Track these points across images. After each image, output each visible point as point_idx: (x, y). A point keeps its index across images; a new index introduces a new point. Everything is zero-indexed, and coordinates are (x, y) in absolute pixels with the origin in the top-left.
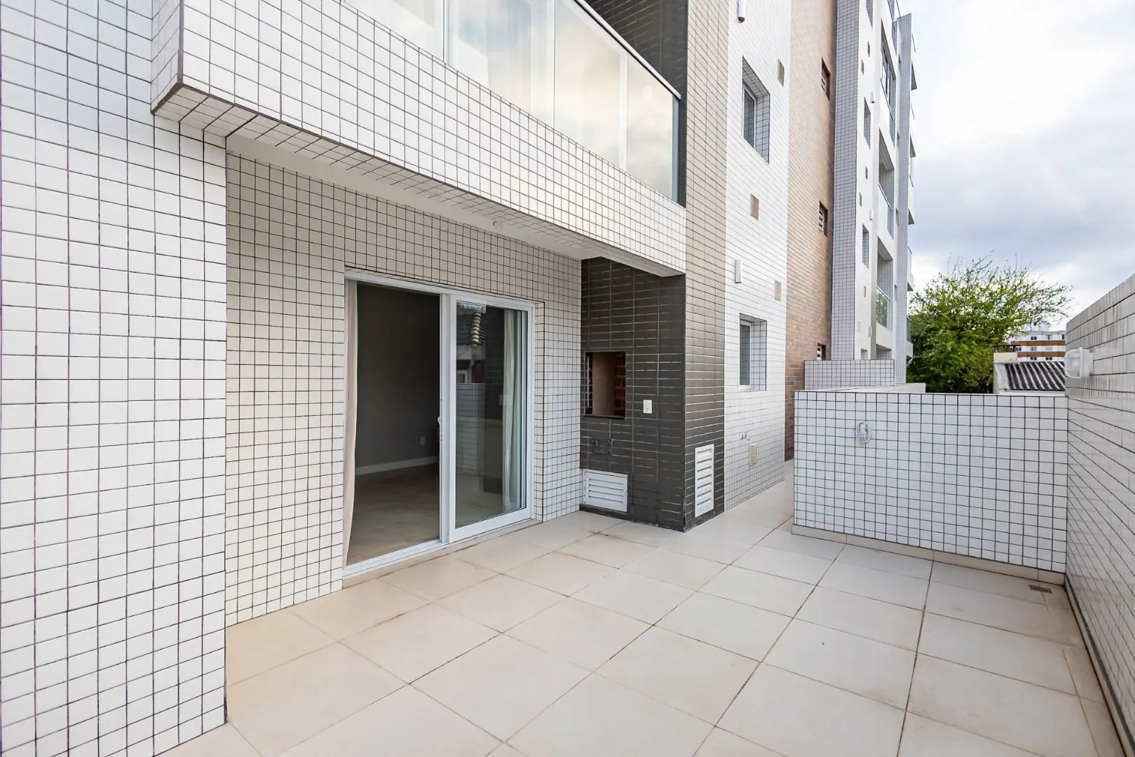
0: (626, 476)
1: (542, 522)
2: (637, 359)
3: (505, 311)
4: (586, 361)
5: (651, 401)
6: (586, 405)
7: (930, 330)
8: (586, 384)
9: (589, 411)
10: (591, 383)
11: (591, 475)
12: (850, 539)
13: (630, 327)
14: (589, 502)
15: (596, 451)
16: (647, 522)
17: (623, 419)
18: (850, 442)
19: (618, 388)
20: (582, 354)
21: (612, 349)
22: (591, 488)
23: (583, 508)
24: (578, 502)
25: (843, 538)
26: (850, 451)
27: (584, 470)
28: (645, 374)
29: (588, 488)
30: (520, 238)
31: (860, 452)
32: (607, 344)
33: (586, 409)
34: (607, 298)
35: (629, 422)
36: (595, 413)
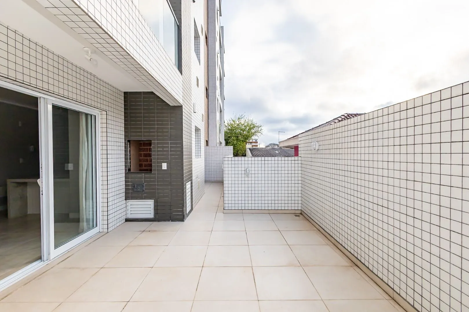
0: (153, 200)
1: (108, 232)
2: (158, 143)
3: (80, 114)
4: (128, 145)
5: (166, 163)
6: (128, 167)
7: (229, 137)
8: (128, 156)
9: (129, 170)
10: (130, 156)
11: (131, 202)
12: (244, 211)
13: (154, 128)
14: (130, 216)
15: (135, 190)
16: (165, 220)
17: (151, 173)
18: (243, 175)
19: (141, 158)
20: (125, 140)
21: (144, 139)
22: (132, 209)
23: (127, 220)
24: (124, 217)
25: (241, 211)
26: (243, 179)
27: (127, 201)
28: (163, 151)
29: (130, 210)
30: (94, 73)
31: (246, 179)
32: (141, 136)
33: (128, 169)
34: (141, 113)
35: (155, 174)
36: (132, 171)
